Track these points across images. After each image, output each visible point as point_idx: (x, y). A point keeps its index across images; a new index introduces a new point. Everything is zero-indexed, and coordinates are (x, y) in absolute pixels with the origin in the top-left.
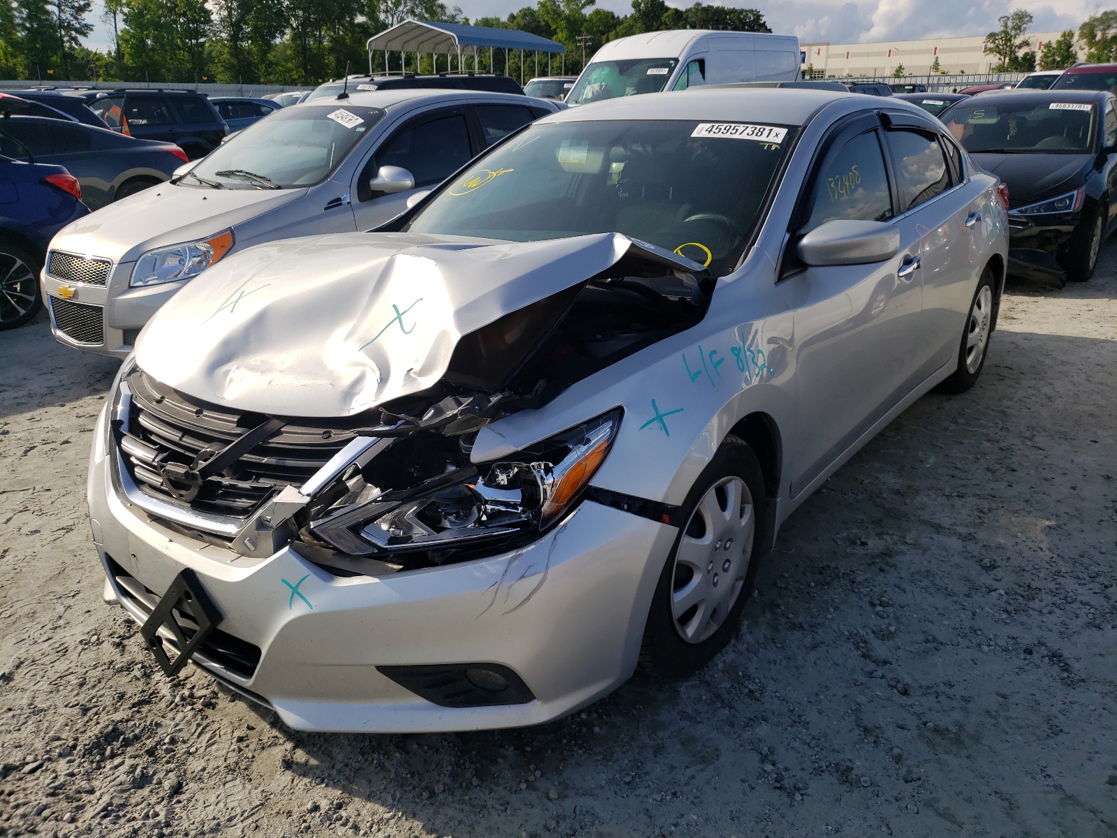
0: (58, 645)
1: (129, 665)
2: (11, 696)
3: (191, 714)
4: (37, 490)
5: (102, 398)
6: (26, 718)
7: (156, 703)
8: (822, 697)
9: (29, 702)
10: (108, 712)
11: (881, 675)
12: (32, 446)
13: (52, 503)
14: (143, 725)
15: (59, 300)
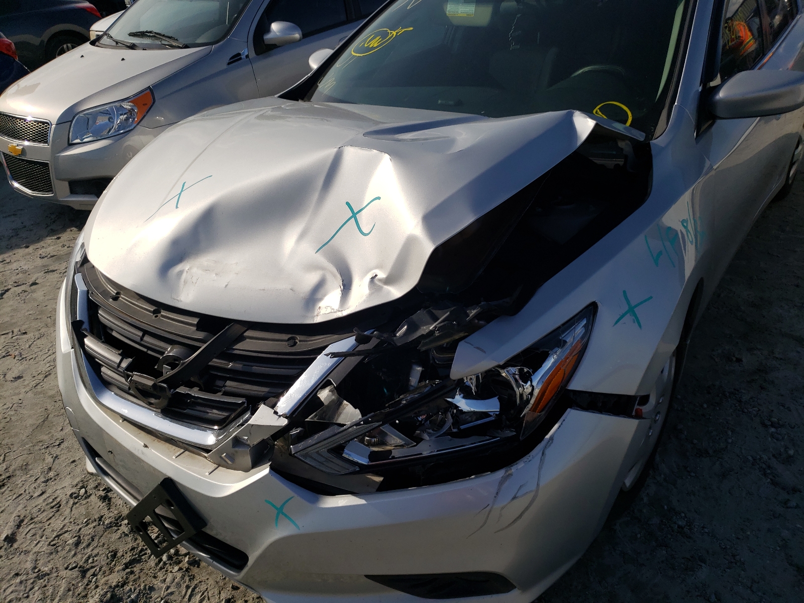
0: (51, 500)
1: (117, 520)
2: (16, 559)
3: (179, 575)
4: (15, 333)
5: (59, 238)
6: (32, 583)
7: (146, 561)
8: (749, 533)
9: (32, 565)
10: (104, 572)
11: (795, 504)
12: (6, 288)
13: (30, 346)
14: (137, 591)
15: (10, 156)
